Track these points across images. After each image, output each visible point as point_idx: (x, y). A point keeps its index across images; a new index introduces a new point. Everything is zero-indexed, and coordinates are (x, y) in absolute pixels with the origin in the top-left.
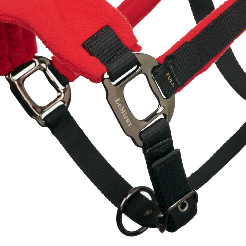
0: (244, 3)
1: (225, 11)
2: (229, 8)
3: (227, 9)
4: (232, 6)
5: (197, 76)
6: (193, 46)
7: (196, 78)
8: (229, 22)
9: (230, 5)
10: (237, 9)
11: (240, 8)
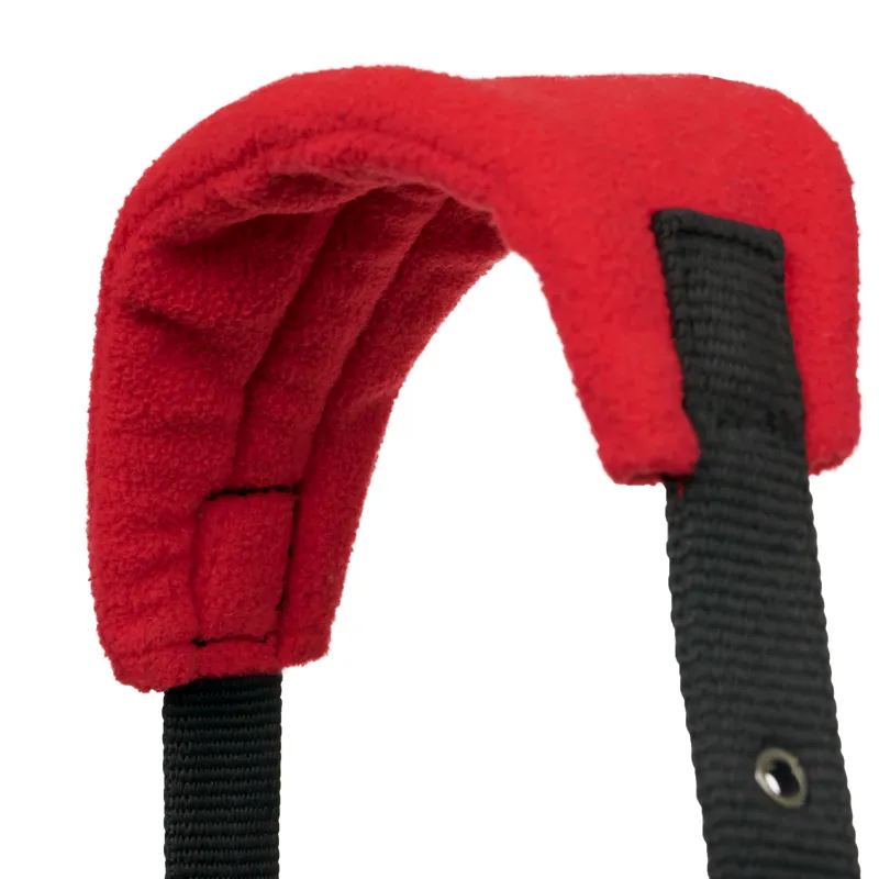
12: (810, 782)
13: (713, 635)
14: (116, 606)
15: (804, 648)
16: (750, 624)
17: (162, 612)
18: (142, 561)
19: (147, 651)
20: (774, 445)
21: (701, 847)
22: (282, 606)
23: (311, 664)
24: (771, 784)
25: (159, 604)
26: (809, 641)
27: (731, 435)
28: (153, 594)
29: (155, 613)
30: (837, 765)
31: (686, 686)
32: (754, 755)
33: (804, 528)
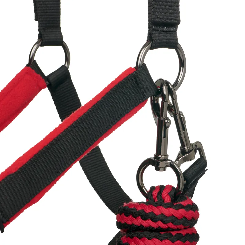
0: (82, 125)
1: (59, 135)
2: (64, 131)
3: (62, 133)
4: (67, 129)
5: (26, 209)
6: (20, 176)
7: (25, 211)
8: (64, 147)
9: (66, 127)
10: (73, 132)
11: (78, 131)
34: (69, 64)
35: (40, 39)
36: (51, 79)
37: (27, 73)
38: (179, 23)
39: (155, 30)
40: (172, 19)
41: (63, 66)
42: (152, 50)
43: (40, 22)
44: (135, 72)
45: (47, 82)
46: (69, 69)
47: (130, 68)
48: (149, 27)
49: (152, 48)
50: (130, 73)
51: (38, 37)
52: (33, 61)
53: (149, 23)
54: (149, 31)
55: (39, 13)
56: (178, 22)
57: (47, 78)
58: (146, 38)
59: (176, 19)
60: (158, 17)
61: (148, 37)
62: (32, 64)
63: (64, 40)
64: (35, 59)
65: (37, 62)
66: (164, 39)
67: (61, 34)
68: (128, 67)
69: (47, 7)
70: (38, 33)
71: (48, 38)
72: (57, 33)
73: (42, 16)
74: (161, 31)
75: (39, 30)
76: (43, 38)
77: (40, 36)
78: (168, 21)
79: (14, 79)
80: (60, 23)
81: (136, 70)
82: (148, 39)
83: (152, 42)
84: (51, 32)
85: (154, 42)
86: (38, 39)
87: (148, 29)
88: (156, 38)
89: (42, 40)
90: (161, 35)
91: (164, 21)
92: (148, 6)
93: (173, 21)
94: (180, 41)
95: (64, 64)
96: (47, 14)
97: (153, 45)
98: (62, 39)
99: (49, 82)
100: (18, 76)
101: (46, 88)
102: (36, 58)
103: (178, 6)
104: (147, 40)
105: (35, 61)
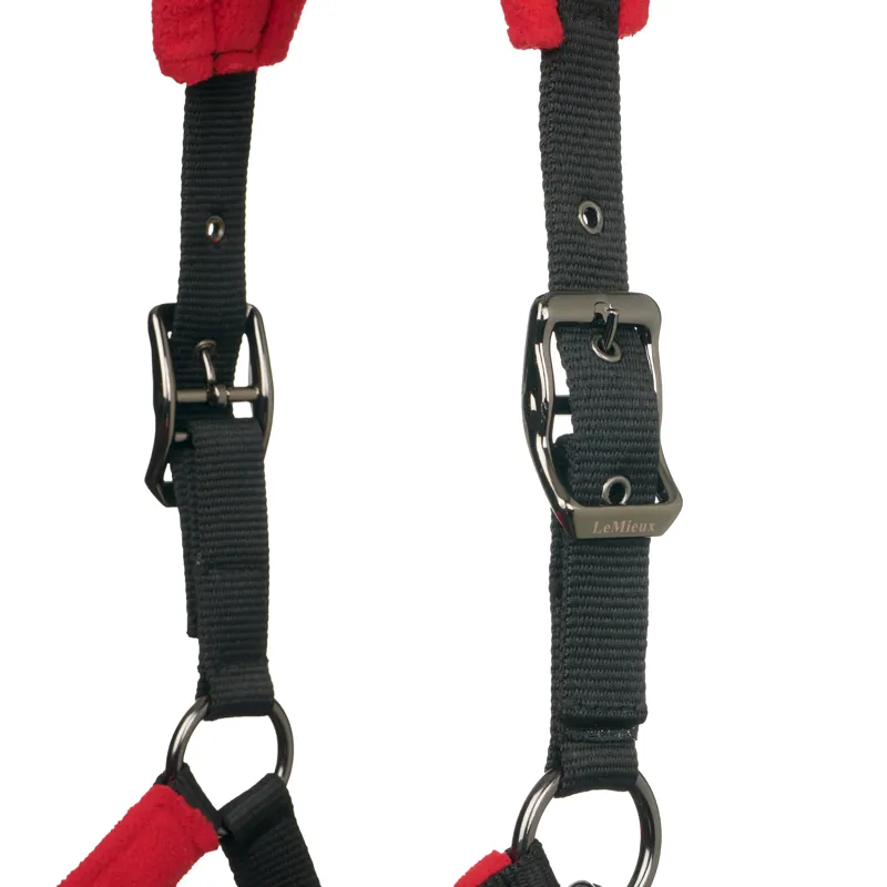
12: (605, 219)
13: (562, 138)
14: (169, 32)
15: (608, 144)
16: (581, 131)
17: (197, 37)
18: (188, 8)
19: (185, 61)
20: (601, 28)
21: (546, 253)
22: (264, 32)
23: (277, 65)
24: (584, 220)
25: (195, 33)
26: (610, 140)
27: (580, 24)
28: (192, 27)
29: (192, 37)
30: (620, 211)
31: (544, 165)
32: (578, 205)
33: (614, 75)
34: (287, 773)
35: (204, 698)
36: (232, 819)
37: (161, 806)
38: (643, 720)
39: (572, 740)
40: (621, 708)
41: (269, 777)
42: (560, 799)
43: (206, 646)
44: (509, 867)
45: (222, 831)
46: (288, 787)
47: (495, 853)
48: (554, 729)
49: (561, 792)
50: (494, 872)
51: (198, 690)
52: (179, 765)
53: (553, 718)
54: (552, 740)
55: (203, 617)
56: (641, 716)
57: (220, 817)
58: (544, 762)
59: (635, 708)
60: (580, 705)
61: (548, 759)
62: (176, 776)
63: (277, 697)
64: (185, 761)
65: (193, 770)
66: (598, 766)
67: (269, 678)
68: (489, 852)
69: (227, 598)
70: (197, 676)
71: (229, 694)
72: (257, 676)
73: (212, 625)
74: (588, 741)
75: (200, 668)
76: (214, 696)
77: (204, 689)
78: (611, 714)
79: (120, 826)
80: (264, 647)
81: (513, 862)
82: (548, 764)
83: (563, 776)
84: (238, 674)
85: (566, 775)
86: (197, 697)
87: (548, 736)
88: (573, 764)
89: (209, 700)
90: (587, 753)
91: (599, 714)
92: (550, 665)
93: (624, 714)
94: (644, 767)
95: (273, 771)
96: (228, 619)
97: (564, 784)
98: (272, 694)
99: (226, 828)
100: (134, 813)
101: (216, 848)
102: (189, 758)
103: (641, 669)
104: (547, 768)
105: (185, 767)
